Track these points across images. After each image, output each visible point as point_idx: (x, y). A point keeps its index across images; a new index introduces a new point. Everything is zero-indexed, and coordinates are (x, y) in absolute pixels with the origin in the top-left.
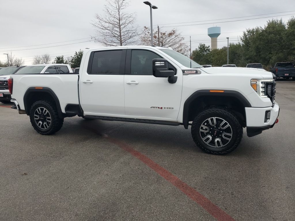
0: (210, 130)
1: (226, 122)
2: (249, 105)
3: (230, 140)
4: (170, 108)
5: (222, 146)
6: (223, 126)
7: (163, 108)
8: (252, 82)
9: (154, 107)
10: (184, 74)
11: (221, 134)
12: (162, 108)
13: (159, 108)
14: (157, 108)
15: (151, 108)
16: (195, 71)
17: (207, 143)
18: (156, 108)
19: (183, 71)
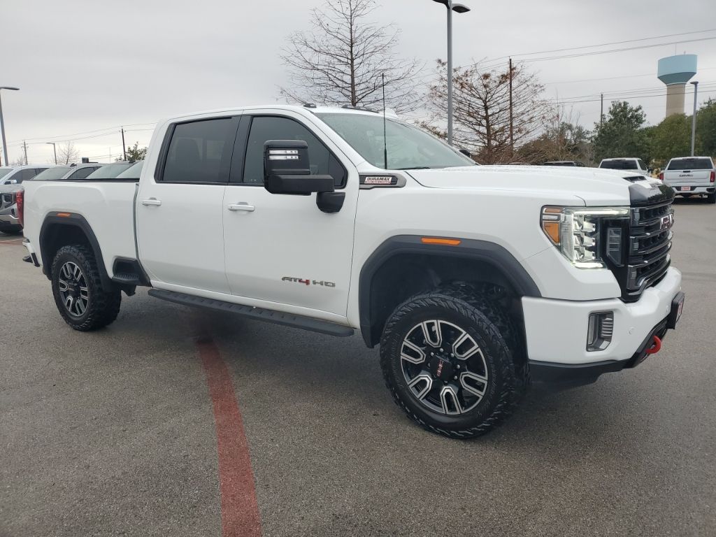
0: (429, 358)
1: (468, 339)
2: (535, 293)
3: (480, 394)
4: (326, 284)
5: (458, 413)
6: (461, 350)
7: (311, 283)
8: (544, 217)
9: (290, 279)
10: (363, 186)
11: (458, 372)
12: (307, 282)
13: (300, 281)
14: (298, 281)
15: (284, 279)
16: (391, 178)
17: (420, 395)
18: (295, 280)
19: (362, 178)
